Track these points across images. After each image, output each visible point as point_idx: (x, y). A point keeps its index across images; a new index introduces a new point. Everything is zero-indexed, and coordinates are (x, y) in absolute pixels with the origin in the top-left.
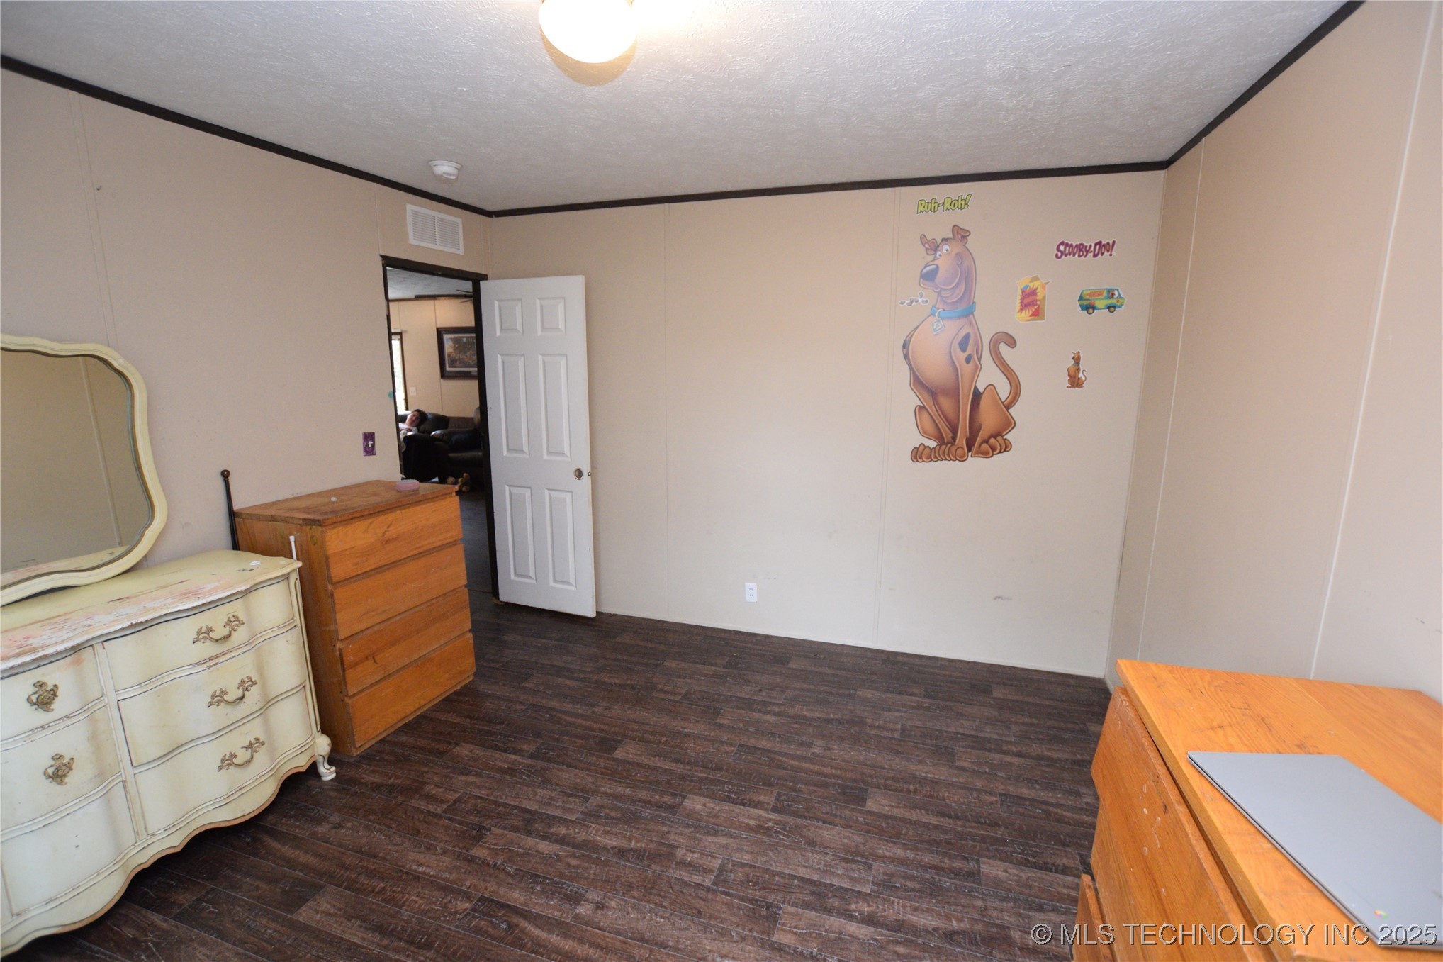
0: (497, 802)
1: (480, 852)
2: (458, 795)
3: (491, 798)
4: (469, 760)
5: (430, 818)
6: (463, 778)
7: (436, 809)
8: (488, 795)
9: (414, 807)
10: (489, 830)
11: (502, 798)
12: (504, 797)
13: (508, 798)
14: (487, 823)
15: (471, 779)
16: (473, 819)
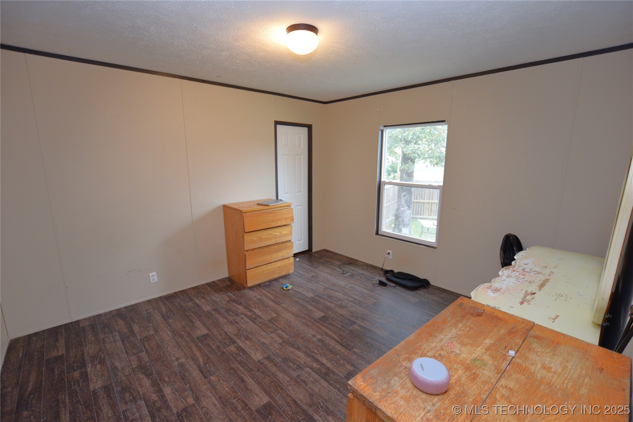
0: (260, 328)
1: (274, 315)
2: (271, 335)
3: (261, 330)
4: (259, 350)
5: (284, 329)
6: (266, 342)
7: (280, 332)
8: (261, 331)
9: (287, 335)
10: (268, 320)
11: (258, 329)
12: (257, 329)
13: (255, 328)
14: (267, 322)
15: (263, 340)
16: (271, 325)
